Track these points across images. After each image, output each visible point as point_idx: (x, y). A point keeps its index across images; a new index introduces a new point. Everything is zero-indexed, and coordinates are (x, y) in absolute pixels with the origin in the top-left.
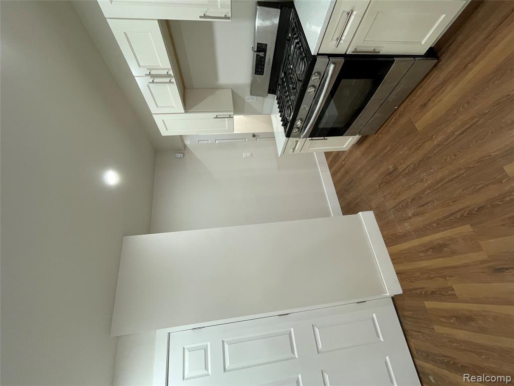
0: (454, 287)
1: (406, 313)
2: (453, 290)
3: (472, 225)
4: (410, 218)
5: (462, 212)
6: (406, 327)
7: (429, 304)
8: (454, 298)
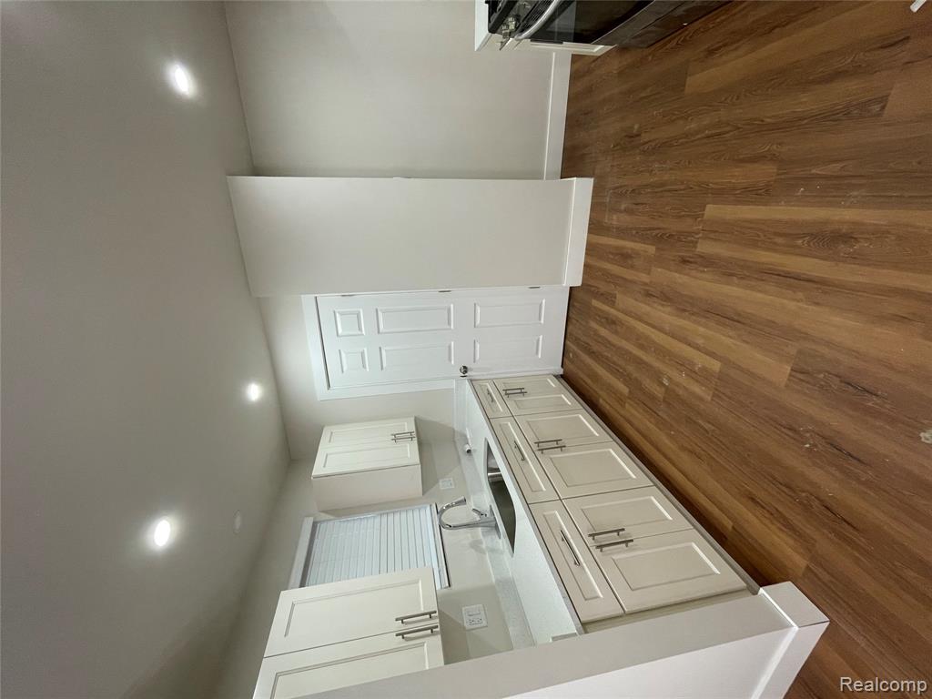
0: (618, 296)
1: (576, 304)
2: (615, 298)
3: (657, 249)
4: (621, 212)
5: (658, 231)
6: (571, 314)
7: (595, 303)
8: (612, 303)
